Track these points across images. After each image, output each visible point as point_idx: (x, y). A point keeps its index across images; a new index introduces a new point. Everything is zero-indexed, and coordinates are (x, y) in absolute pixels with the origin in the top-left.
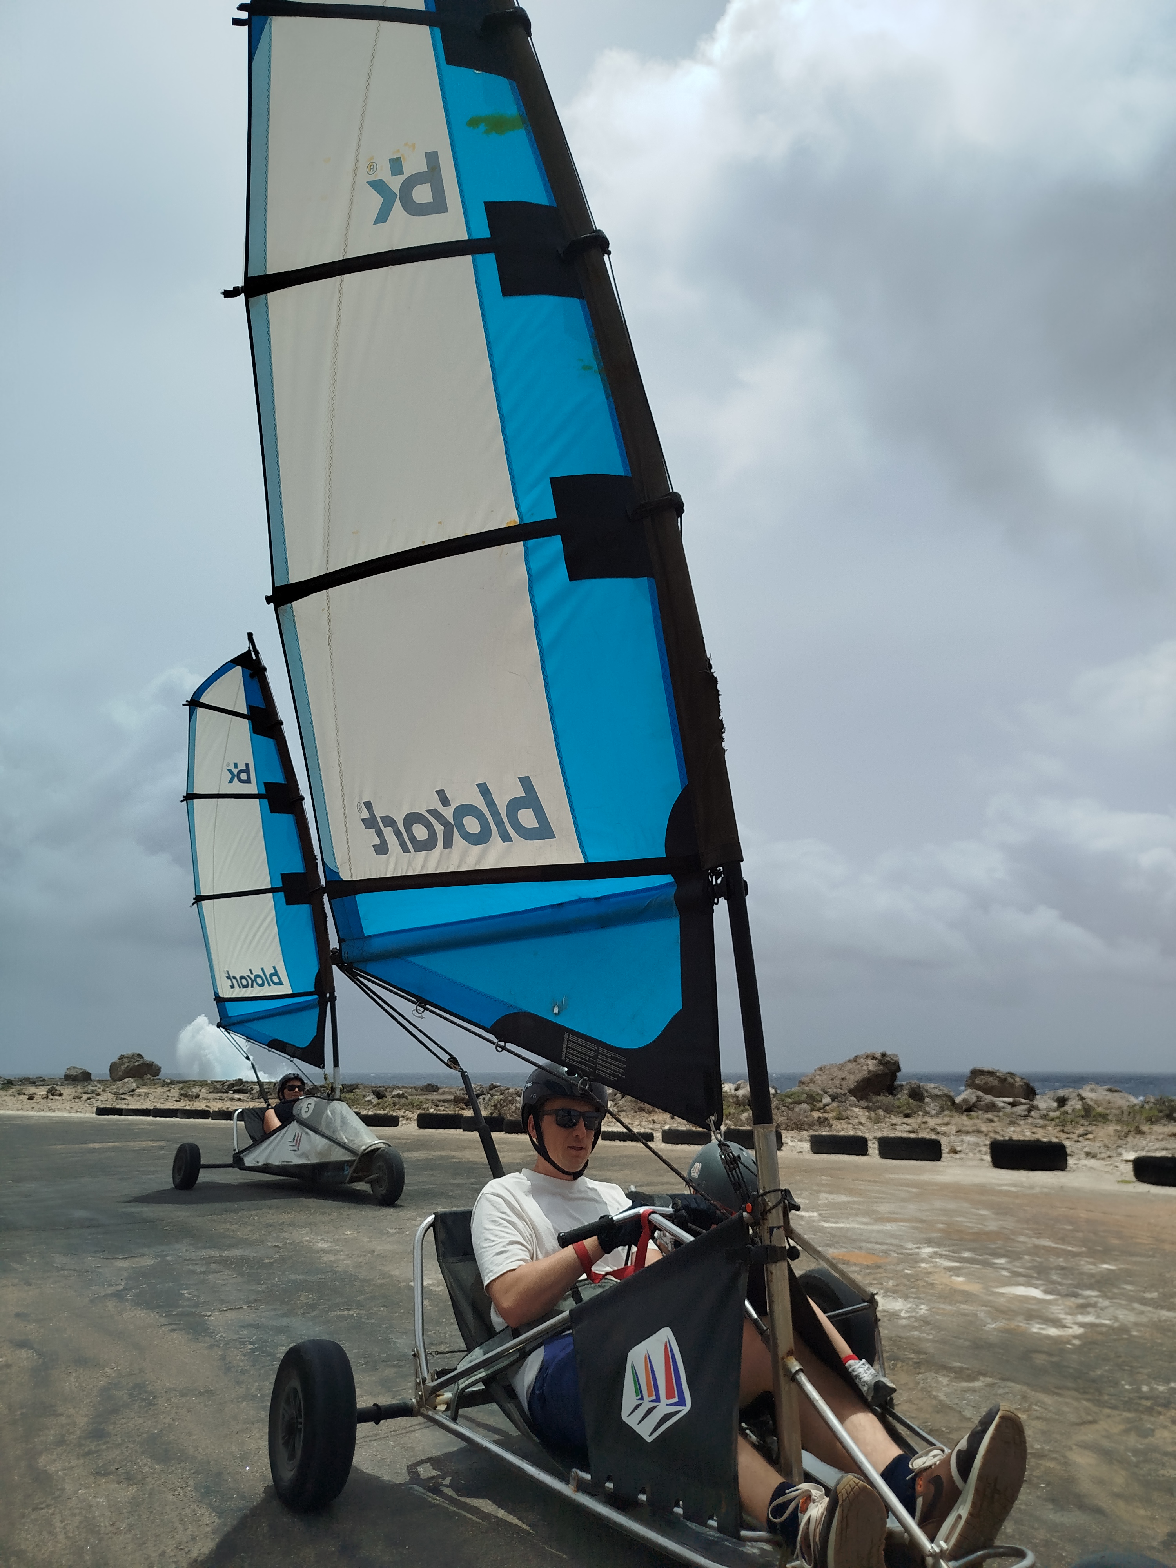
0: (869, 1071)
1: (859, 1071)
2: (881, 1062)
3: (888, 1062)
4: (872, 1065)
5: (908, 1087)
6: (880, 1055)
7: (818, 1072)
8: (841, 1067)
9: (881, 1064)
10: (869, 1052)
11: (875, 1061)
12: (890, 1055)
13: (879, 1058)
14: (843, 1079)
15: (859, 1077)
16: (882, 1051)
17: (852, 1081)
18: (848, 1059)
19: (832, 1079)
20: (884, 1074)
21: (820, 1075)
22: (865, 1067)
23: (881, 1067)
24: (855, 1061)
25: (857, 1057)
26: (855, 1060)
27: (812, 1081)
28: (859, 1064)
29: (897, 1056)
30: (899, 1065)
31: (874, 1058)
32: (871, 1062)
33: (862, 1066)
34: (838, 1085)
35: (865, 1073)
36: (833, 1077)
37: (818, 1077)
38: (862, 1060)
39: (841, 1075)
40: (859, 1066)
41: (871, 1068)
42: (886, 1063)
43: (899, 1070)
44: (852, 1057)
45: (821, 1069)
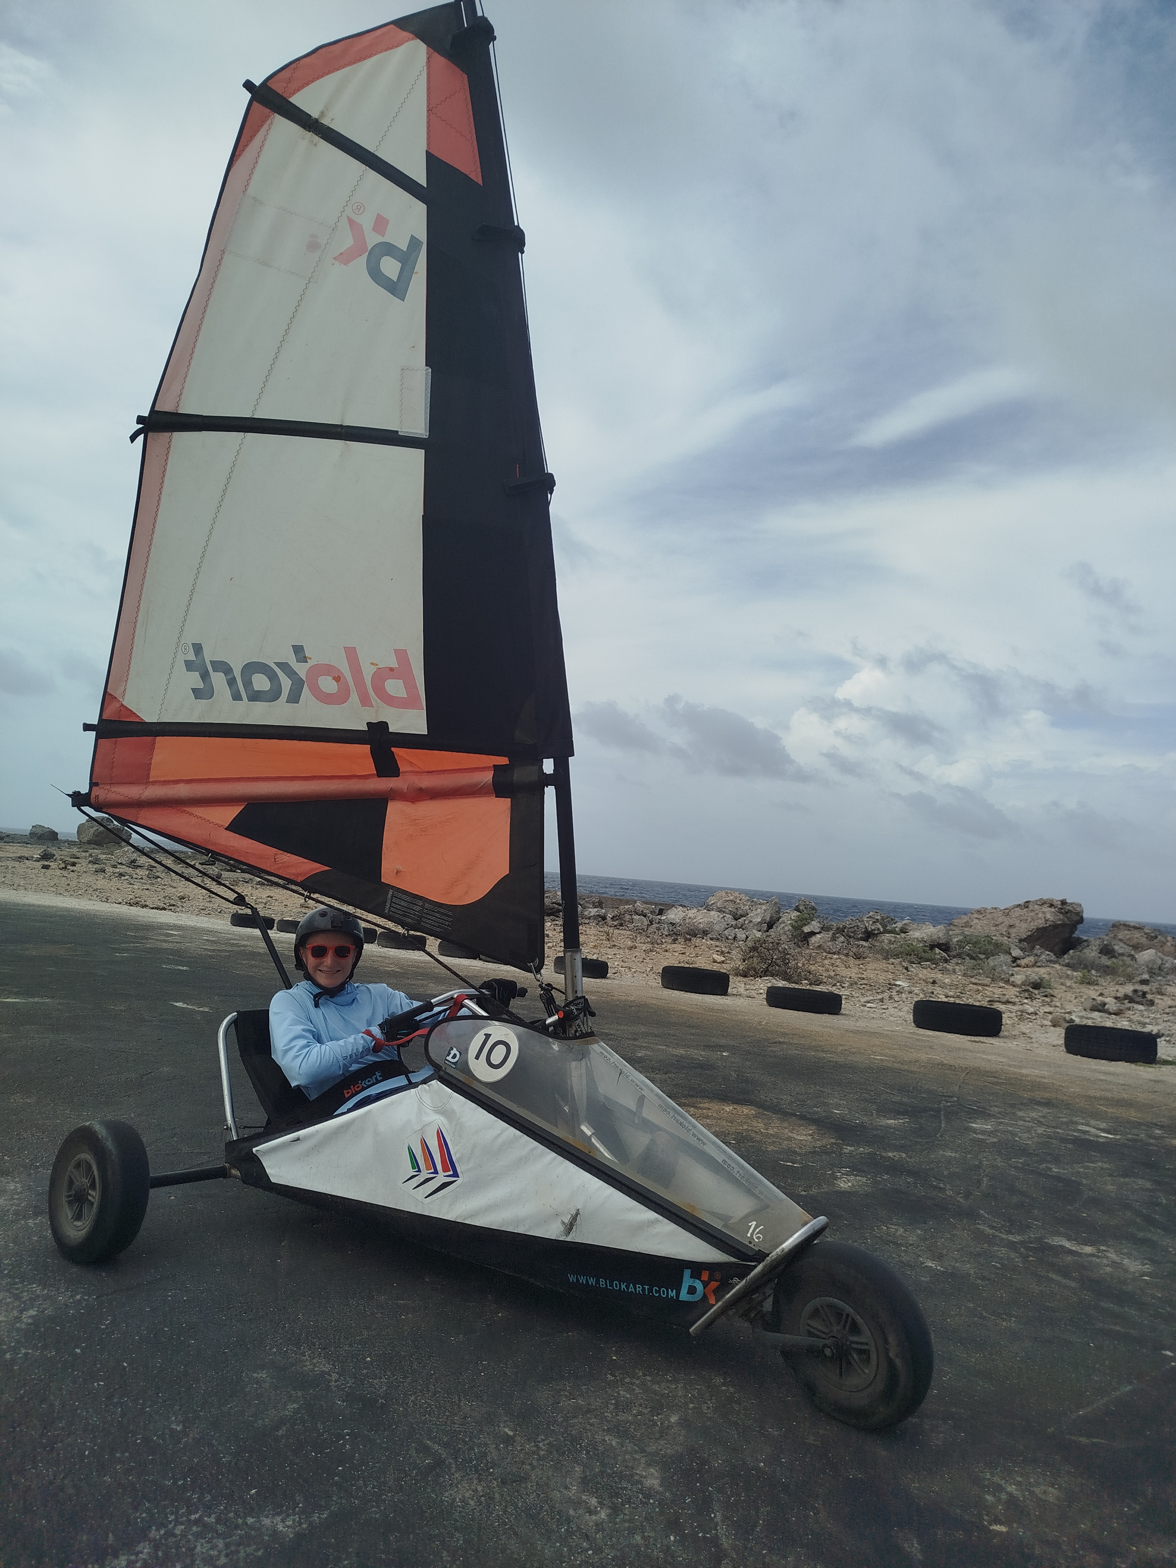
0: (1047, 920)
1: (1033, 920)
2: (1060, 911)
3: (1069, 910)
4: (1050, 915)
5: (1097, 942)
6: (1060, 903)
7: (976, 916)
8: (1007, 912)
9: (1061, 913)
10: (1045, 898)
11: (1053, 910)
12: (1071, 904)
13: (1059, 906)
14: (1011, 926)
15: (1033, 926)
16: (1061, 899)
17: (1023, 929)
18: (1016, 904)
19: (997, 925)
20: (1063, 925)
21: (979, 919)
22: (1040, 915)
23: (1061, 916)
24: (1027, 907)
25: (1026, 902)
26: (1027, 904)
27: (967, 925)
28: (1032, 910)
29: (1080, 905)
30: (1082, 916)
31: (1051, 905)
32: (1046, 909)
33: (1037, 914)
34: (1004, 933)
35: (1040, 923)
36: (997, 923)
37: (976, 921)
38: (1037, 907)
39: (1007, 921)
40: (1033, 914)
41: (1048, 916)
42: (1067, 913)
43: (1081, 920)
44: (1021, 902)
45: (979, 912)
